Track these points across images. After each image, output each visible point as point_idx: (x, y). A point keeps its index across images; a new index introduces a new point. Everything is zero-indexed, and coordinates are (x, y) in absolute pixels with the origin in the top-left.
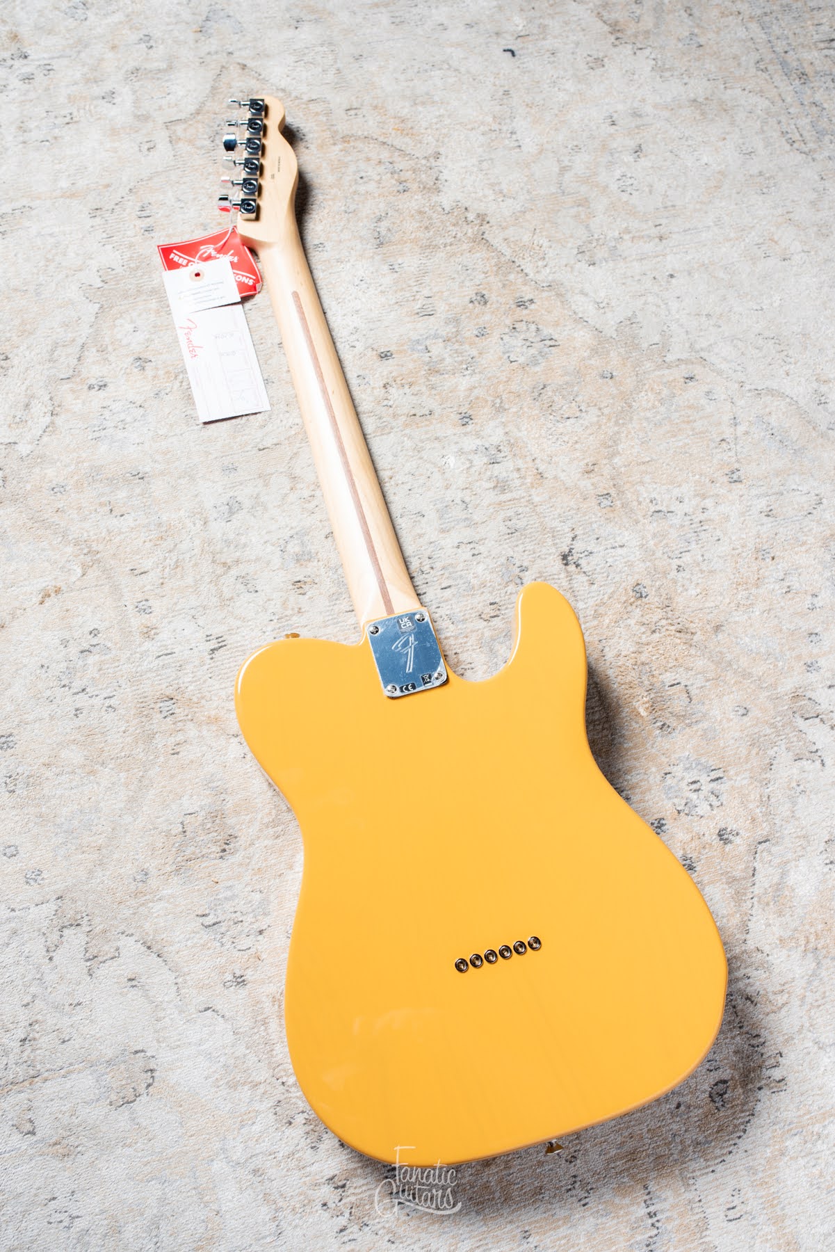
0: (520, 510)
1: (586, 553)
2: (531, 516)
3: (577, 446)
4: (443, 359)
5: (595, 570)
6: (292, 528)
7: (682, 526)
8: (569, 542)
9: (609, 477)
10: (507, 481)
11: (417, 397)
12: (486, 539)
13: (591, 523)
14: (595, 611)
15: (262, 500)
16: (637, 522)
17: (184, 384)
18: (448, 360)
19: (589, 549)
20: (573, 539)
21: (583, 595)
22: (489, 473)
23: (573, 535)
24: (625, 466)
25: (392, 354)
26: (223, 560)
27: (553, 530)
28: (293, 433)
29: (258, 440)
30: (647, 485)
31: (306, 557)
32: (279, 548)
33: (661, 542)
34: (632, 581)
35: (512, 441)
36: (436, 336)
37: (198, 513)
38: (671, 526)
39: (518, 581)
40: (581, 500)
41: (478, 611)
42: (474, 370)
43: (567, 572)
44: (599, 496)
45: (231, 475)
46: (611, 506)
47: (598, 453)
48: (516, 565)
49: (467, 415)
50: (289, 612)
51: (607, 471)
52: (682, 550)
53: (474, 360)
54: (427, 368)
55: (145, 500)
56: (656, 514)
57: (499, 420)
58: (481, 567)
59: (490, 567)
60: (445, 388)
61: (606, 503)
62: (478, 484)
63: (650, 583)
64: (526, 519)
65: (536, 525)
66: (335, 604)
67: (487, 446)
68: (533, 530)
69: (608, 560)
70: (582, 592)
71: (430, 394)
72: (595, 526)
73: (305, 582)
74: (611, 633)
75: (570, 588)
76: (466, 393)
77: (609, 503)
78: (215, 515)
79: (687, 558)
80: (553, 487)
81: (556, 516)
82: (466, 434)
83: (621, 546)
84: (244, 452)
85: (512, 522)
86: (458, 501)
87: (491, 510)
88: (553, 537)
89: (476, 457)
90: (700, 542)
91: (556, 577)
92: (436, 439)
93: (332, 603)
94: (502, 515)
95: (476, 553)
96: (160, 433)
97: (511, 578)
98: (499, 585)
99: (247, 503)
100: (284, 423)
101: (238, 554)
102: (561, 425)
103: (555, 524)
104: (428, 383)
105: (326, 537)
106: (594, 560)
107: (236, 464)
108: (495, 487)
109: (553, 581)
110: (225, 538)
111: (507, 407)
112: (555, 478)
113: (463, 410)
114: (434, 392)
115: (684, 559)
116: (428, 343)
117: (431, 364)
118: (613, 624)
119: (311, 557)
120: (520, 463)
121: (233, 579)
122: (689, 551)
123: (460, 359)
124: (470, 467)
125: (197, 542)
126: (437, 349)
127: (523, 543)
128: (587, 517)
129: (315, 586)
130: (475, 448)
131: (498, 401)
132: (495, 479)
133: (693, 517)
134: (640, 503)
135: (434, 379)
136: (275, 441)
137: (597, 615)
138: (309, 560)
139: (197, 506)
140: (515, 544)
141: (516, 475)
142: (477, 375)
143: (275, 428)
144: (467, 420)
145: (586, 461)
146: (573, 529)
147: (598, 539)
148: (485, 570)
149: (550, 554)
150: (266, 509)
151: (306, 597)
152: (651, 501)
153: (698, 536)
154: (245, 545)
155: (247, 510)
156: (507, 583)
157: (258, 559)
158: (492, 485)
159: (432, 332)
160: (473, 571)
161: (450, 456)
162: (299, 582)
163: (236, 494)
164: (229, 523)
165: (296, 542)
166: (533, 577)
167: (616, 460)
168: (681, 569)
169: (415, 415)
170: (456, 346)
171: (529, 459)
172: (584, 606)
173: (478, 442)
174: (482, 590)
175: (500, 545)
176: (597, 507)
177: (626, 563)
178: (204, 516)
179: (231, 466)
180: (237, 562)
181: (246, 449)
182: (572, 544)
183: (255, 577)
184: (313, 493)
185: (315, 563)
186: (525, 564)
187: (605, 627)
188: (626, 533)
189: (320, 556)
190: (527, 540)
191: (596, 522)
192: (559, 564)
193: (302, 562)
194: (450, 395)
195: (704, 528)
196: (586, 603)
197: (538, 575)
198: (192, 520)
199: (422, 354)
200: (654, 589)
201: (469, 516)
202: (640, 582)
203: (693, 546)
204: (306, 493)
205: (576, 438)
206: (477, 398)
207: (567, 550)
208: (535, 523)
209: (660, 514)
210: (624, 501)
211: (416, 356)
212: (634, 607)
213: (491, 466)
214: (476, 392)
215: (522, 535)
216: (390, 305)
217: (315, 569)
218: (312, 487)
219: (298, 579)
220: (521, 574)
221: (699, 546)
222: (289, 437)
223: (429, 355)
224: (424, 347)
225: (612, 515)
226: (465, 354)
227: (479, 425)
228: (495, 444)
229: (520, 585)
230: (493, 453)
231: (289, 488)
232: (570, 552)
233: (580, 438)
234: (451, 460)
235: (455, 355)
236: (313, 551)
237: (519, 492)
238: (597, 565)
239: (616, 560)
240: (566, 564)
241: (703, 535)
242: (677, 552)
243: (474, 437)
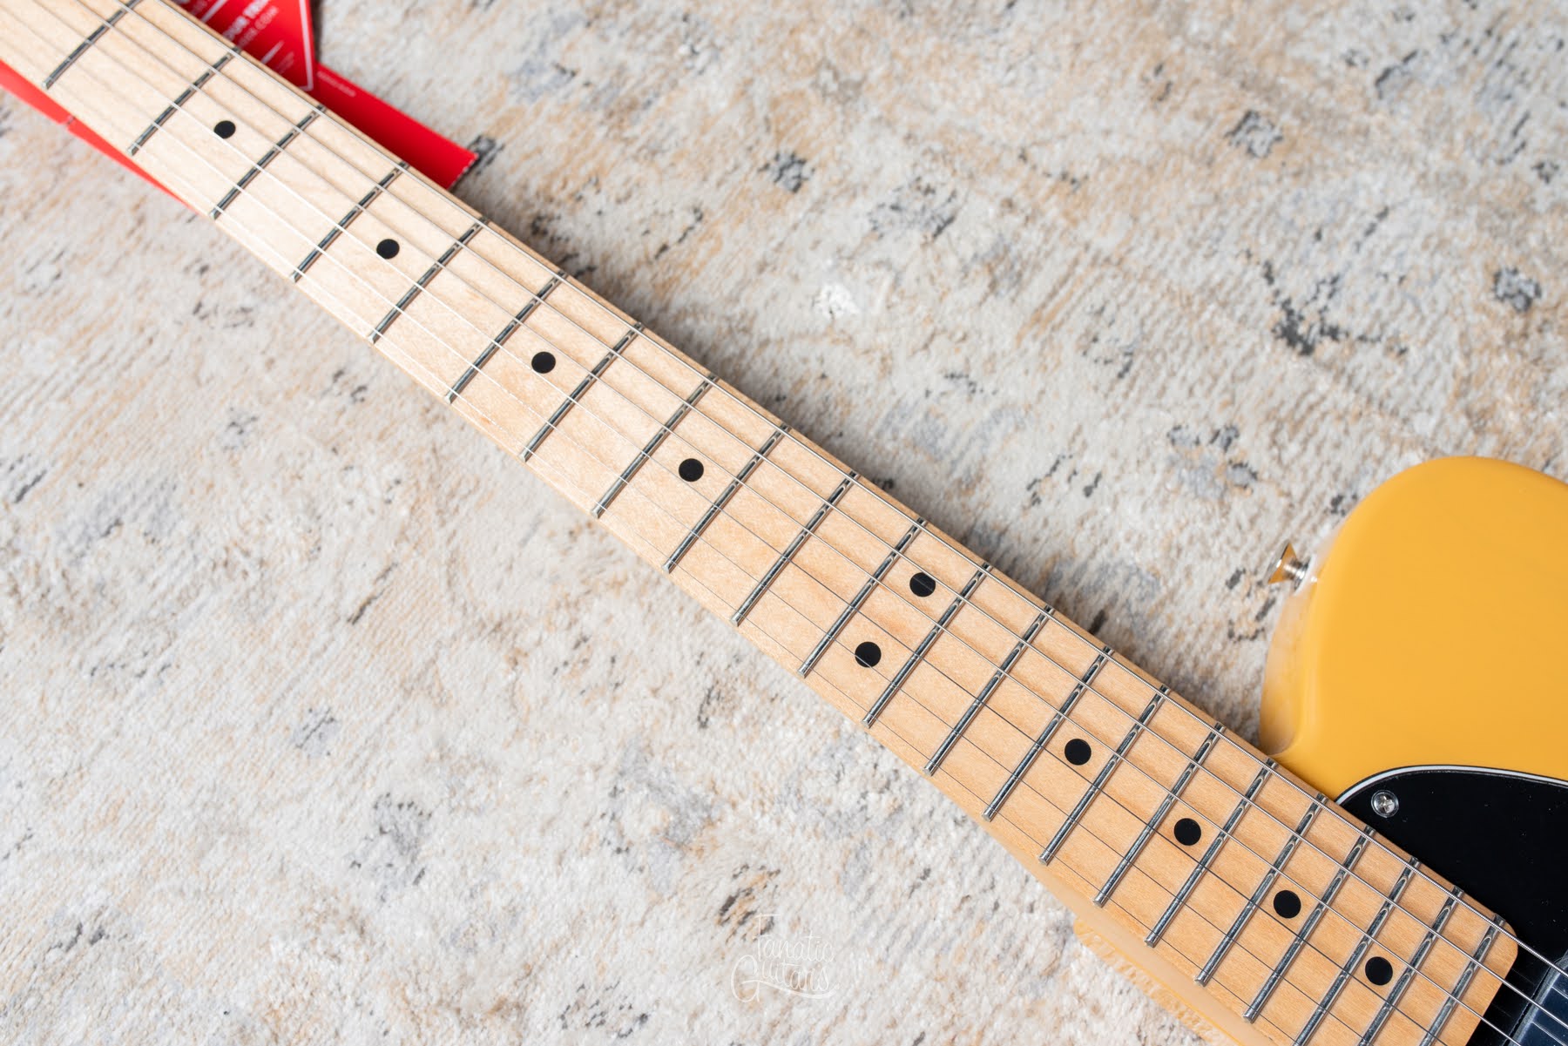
0: (1096, 298)
1: (1326, 289)
2: (1131, 295)
3: (1087, 53)
4: (621, 70)
5: (1378, 314)
6: (597, 769)
7: (1462, 70)
8: (1267, 291)
9: (1213, 75)
10: (1007, 250)
11: (633, 203)
12: (1079, 430)
13: (1273, 210)
14: (1468, 414)
15: (462, 750)
16: (1366, 132)
17: (24, 589)
18: (636, 63)
19: (1321, 273)
20: (1269, 278)
21: (1408, 395)
22: (951, 262)
23: (1260, 270)
24: (1225, 25)
25: (492, 143)
26: (489, 1003)
27: (1210, 291)
28: (404, 512)
29: (330, 598)
30: (1306, 34)
31: (694, 819)
32: (608, 851)
33: (1450, 140)
34: (1473, 281)
35: (937, 147)
36: (561, 28)
37: (322, 917)
38: (1439, 89)
39: (1241, 476)
40: (1204, 172)
41: (1218, 628)
42: (712, 45)
43: (1328, 367)
44: (1234, 133)
45: (331, 744)
46: (1279, 139)
47: (1143, 36)
48: (1205, 439)
49: (784, 160)
50: (770, 1012)
51: (1196, 64)
52: (1511, 126)
53: (693, 19)
54: (599, 115)
55: (152, 992)
56: (1386, 85)
57: (866, 118)
58: (1130, 508)
59: (1150, 489)
60: (683, 131)
61: (1260, 139)
62: (949, 306)
63: (1516, 253)
64: (1124, 311)
65: (1163, 306)
66: (871, 890)
67: (893, 201)
68: (1165, 324)
69: (1385, 268)
70: (1399, 391)
71: (661, 172)
72: (1286, 210)
73: (748, 892)
74: (1545, 442)
75: (1370, 400)
76: (742, 108)
77: (1268, 136)
78: (374, 887)
79: (1539, 136)
80: (1118, 189)
81: (1186, 252)
82: (818, 207)
83: (1383, 215)
84: (318, 655)
85: (1103, 340)
86: (939, 385)
87: (1034, 348)
88: (1224, 305)
89: (888, 242)
90: (1529, 78)
91: (1312, 398)
92: (762, 268)
93: (859, 897)
94: (1068, 341)
95: (1089, 480)
96: (57, 771)
97: (1220, 482)
98: (1208, 519)
99: (430, 791)
100: (361, 501)
101: (514, 951)
102: (1011, 33)
103: (1199, 271)
104: (632, 150)
105: (703, 725)
106: (1357, 288)
107: (322, 705)
108: (993, 285)
109: (1316, 414)
110: (445, 931)
111: (856, 76)
112: (1105, 162)
113: (765, 153)
114: (662, 161)
115: (1534, 143)
116: (554, 54)
117: (603, 99)
118: (1532, 415)
119: (707, 809)
120: (1000, 186)
121: (556, 1031)
122: (1526, 117)
123: (659, 40)
124: (896, 284)
125: (381, 1001)
126: (587, 54)
127: (1172, 374)
128: (1253, 204)
129: (780, 879)
130: (868, 226)
131: (826, 76)
132: (977, 267)
133: (1464, 34)
134: (1330, 85)
135: (637, 130)
136: (376, 567)
137: (1480, 420)
138: (710, 822)
139: (305, 899)
140: (1155, 388)
141: (1015, 220)
142: (730, 50)
143: (348, 532)
144: (792, 172)
145: (1134, 75)
146: (1249, 255)
147: (1318, 236)
148: (1144, 508)
149: (1252, 353)
150: (491, 768)
151: (782, 927)
152: (1350, 63)
153: (1512, 68)
154: (513, 912)
155: (444, 808)
156: (1221, 502)
157: (576, 925)
158: (982, 284)
159: (544, 23)
160: (1120, 535)
161: (826, 288)
162: (731, 901)
163: (382, 787)
164: (423, 884)
165: (637, 798)
166: (1266, 440)
167: (1194, 27)
168: (1547, 168)
169: (664, 248)
170: (626, 18)
171: (1010, 161)
172: (1433, 421)
173: (863, 205)
174: (1181, 565)
175: (1125, 418)
176: (1252, 165)
177: (1425, 246)
178: (344, 913)
179: (312, 721)
180: (528, 972)
181: (316, 646)
182: (1277, 293)
183: (609, 979)
184: (576, 630)
185: (730, 818)
186: (1220, 422)
187: (1520, 435)
188: (1365, 177)
189: (726, 789)
190: (1175, 358)
191: (1280, 199)
192: (1292, 363)
193: (695, 841)
194: (707, 139)
195: (1507, 41)
196: (1430, 411)
197: (1272, 426)
198: (320, 948)
199: (562, 92)
200: (1538, 262)
201: (994, 403)
202: (1494, 269)
203: (1526, 99)
204: (560, 647)
205: (1067, 39)
206: (775, 103)
207: (1277, 314)
208: (1155, 304)
209: (1395, 78)
210: (1293, 104)
211: (550, 106)
212: (1534, 336)
213: (942, 238)
214: (760, 91)
215: (1150, 355)
216: (395, 30)
217: (743, 834)
218: (562, 617)
219: (720, 898)
220: (1234, 453)
221: (1536, 89)
222: (403, 533)
223: (579, 79)
224: (553, 73)
225: (1298, 158)
226: (660, 22)
227: (832, 164)
228: (903, 182)
229: (1253, 484)
230: (918, 206)
231: (504, 665)
232: (1290, 313)
233: (1076, 33)
234: (839, 298)
235: (641, 39)
236: (698, 790)
237: (1058, 256)
238: (1373, 298)
239: (1401, 255)
240: (1308, 350)
241: (1521, 58)
242: (1505, 137)
243: (842, 201)
